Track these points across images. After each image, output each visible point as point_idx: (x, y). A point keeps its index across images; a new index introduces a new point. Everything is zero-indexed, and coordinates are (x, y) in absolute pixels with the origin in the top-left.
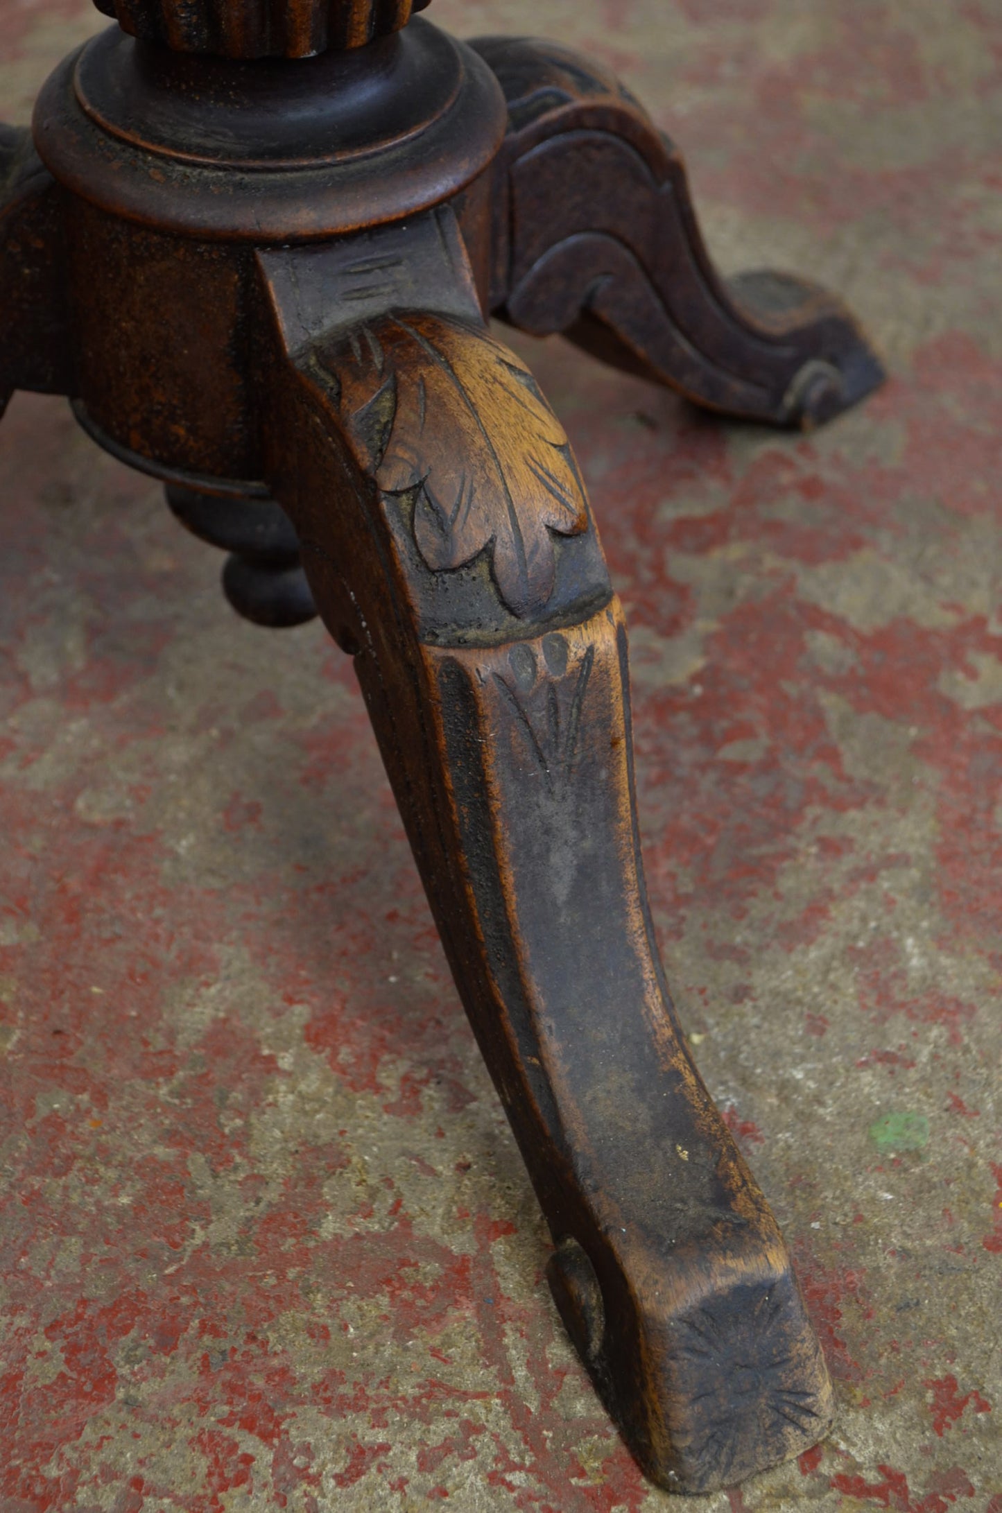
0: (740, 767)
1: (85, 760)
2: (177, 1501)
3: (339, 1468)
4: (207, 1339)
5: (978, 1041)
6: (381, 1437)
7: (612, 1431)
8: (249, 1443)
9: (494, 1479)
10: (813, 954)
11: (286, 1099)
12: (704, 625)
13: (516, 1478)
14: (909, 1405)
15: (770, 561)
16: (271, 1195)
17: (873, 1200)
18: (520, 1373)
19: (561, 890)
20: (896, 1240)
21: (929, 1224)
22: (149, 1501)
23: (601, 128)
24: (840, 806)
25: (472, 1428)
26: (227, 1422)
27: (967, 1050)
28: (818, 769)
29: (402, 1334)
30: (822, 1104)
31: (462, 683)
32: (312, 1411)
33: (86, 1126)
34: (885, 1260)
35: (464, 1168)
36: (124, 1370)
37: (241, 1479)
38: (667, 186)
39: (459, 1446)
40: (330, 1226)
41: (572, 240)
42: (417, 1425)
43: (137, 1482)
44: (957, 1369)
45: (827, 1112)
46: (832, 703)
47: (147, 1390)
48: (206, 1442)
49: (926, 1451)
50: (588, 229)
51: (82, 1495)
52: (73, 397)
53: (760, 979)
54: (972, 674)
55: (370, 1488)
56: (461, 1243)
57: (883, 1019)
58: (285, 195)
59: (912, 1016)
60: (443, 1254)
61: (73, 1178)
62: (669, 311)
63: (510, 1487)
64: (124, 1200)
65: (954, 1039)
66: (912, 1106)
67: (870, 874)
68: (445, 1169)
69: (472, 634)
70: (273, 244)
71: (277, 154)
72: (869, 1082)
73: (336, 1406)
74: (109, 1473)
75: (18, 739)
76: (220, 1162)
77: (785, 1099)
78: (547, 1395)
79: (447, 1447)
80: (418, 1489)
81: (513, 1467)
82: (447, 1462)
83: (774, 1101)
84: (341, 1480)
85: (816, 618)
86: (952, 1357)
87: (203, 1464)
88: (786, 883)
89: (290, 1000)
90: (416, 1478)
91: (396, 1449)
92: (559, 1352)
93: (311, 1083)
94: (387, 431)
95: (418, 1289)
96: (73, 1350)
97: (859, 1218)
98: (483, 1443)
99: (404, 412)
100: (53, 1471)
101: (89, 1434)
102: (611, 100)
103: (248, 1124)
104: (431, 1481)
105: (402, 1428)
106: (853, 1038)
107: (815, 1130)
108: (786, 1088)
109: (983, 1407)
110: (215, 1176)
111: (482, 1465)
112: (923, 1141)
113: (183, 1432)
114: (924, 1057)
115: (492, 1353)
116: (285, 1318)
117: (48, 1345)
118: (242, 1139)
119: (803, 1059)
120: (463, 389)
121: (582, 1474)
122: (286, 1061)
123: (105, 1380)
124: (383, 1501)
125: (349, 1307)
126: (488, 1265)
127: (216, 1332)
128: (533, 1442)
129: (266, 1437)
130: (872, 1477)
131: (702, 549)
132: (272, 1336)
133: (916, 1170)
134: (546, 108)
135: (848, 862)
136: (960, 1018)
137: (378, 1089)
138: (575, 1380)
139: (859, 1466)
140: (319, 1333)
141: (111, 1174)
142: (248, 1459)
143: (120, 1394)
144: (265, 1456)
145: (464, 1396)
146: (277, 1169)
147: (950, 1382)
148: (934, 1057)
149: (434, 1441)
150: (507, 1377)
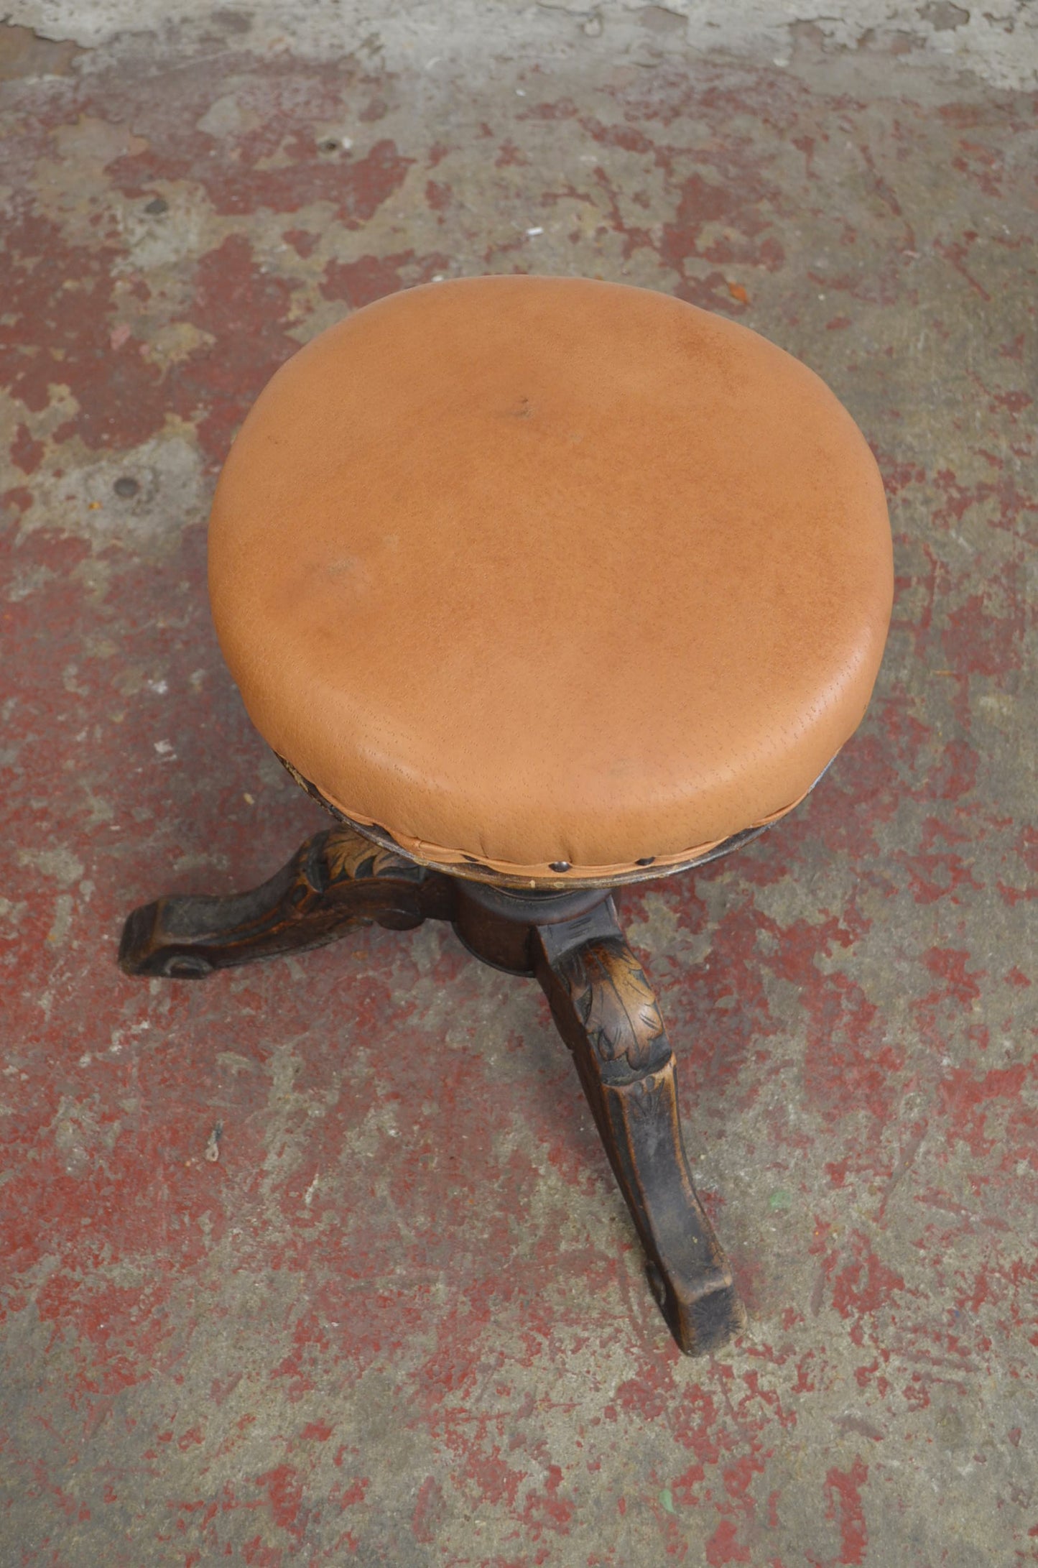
0: (724, 1012)
1: (447, 1014)
2: (516, 1361)
3: (572, 1347)
4: (522, 1296)
5: (815, 1156)
6: (586, 1334)
7: (668, 1331)
8: (540, 1338)
9: (627, 1350)
10: (751, 1114)
11: (543, 1188)
12: (712, 926)
13: (635, 1350)
14: (775, 1319)
15: (743, 884)
16: (541, 1233)
17: (768, 1232)
18: (635, 1308)
19: (652, 1152)
20: (776, 1249)
21: (788, 1243)
22: (506, 1360)
24: (766, 1034)
25: (618, 1331)
26: (531, 1329)
27: (809, 1161)
28: (758, 1012)
29: (592, 1293)
30: (751, 1187)
32: (560, 1324)
33: (468, 1203)
34: (771, 1259)
35: (613, 1219)
36: (492, 1309)
37: (538, 1352)
39: (614, 1338)
40: (563, 1246)
42: (599, 1329)
43: (502, 1353)
44: (794, 1304)
45: (752, 1191)
46: (766, 972)
47: (502, 1317)
48: (524, 1337)
49: (780, 1338)
51: (483, 1358)
52: (453, 921)
53: (730, 1127)
54: (829, 954)
55: (584, 1354)
56: (612, 1253)
57: (777, 1146)
59: (789, 1145)
60: (605, 1258)
61: (465, 1227)
63: (633, 1354)
64: (486, 1236)
65: (805, 1155)
66: (786, 1188)
67: (776, 1071)
68: (605, 1220)
70: (542, 924)
72: (770, 1176)
73: (570, 1323)
74: (492, 1350)
75: (417, 1002)
76: (520, 1219)
77: (737, 1185)
78: (645, 1316)
79: (610, 1338)
80: (601, 1355)
81: (633, 1346)
82: (610, 1344)
83: (732, 1186)
84: (574, 1352)
85: (763, 921)
86: (793, 1299)
87: (524, 1346)
88: (742, 1076)
89: (542, 1140)
90: (599, 1351)
91: (592, 1339)
92: (649, 1299)
93: (553, 1181)
94: (589, 1007)
95: (597, 1274)
96: (473, 1301)
97: (762, 1240)
98: (622, 1336)
99: (595, 1000)
100: (472, 1349)
101: (483, 1335)
103: (529, 1201)
104: (605, 1351)
105: (594, 1331)
106: (765, 1155)
107: (748, 1199)
108: (737, 1180)
109: (802, 1320)
110: (519, 1224)
111: (622, 1345)
112: (789, 1205)
113: (516, 1334)
114: (792, 1165)
115: (625, 1300)
116: (550, 1286)
117: (464, 1299)
118: (528, 1207)
119: (744, 1166)
120: (616, 991)
121: (657, 1348)
122: (542, 1171)
123: (487, 1313)
124: (587, 1360)
125: (573, 1281)
126: (622, 1261)
127: (524, 1293)
128: (641, 1336)
129: (546, 1335)
130: (760, 1348)
132: (545, 1294)
133: (785, 1218)
135: (769, 1064)
136: (808, 1145)
137: (579, 1183)
138: (655, 1310)
139: (756, 1344)
140: (562, 1292)
141: (479, 1225)
142: (540, 1344)
143: (492, 1319)
144: (546, 1343)
145: (615, 1318)
146: (542, 1221)
147: (791, 1310)
148: (796, 1164)
149: (605, 1336)
150: (630, 1310)
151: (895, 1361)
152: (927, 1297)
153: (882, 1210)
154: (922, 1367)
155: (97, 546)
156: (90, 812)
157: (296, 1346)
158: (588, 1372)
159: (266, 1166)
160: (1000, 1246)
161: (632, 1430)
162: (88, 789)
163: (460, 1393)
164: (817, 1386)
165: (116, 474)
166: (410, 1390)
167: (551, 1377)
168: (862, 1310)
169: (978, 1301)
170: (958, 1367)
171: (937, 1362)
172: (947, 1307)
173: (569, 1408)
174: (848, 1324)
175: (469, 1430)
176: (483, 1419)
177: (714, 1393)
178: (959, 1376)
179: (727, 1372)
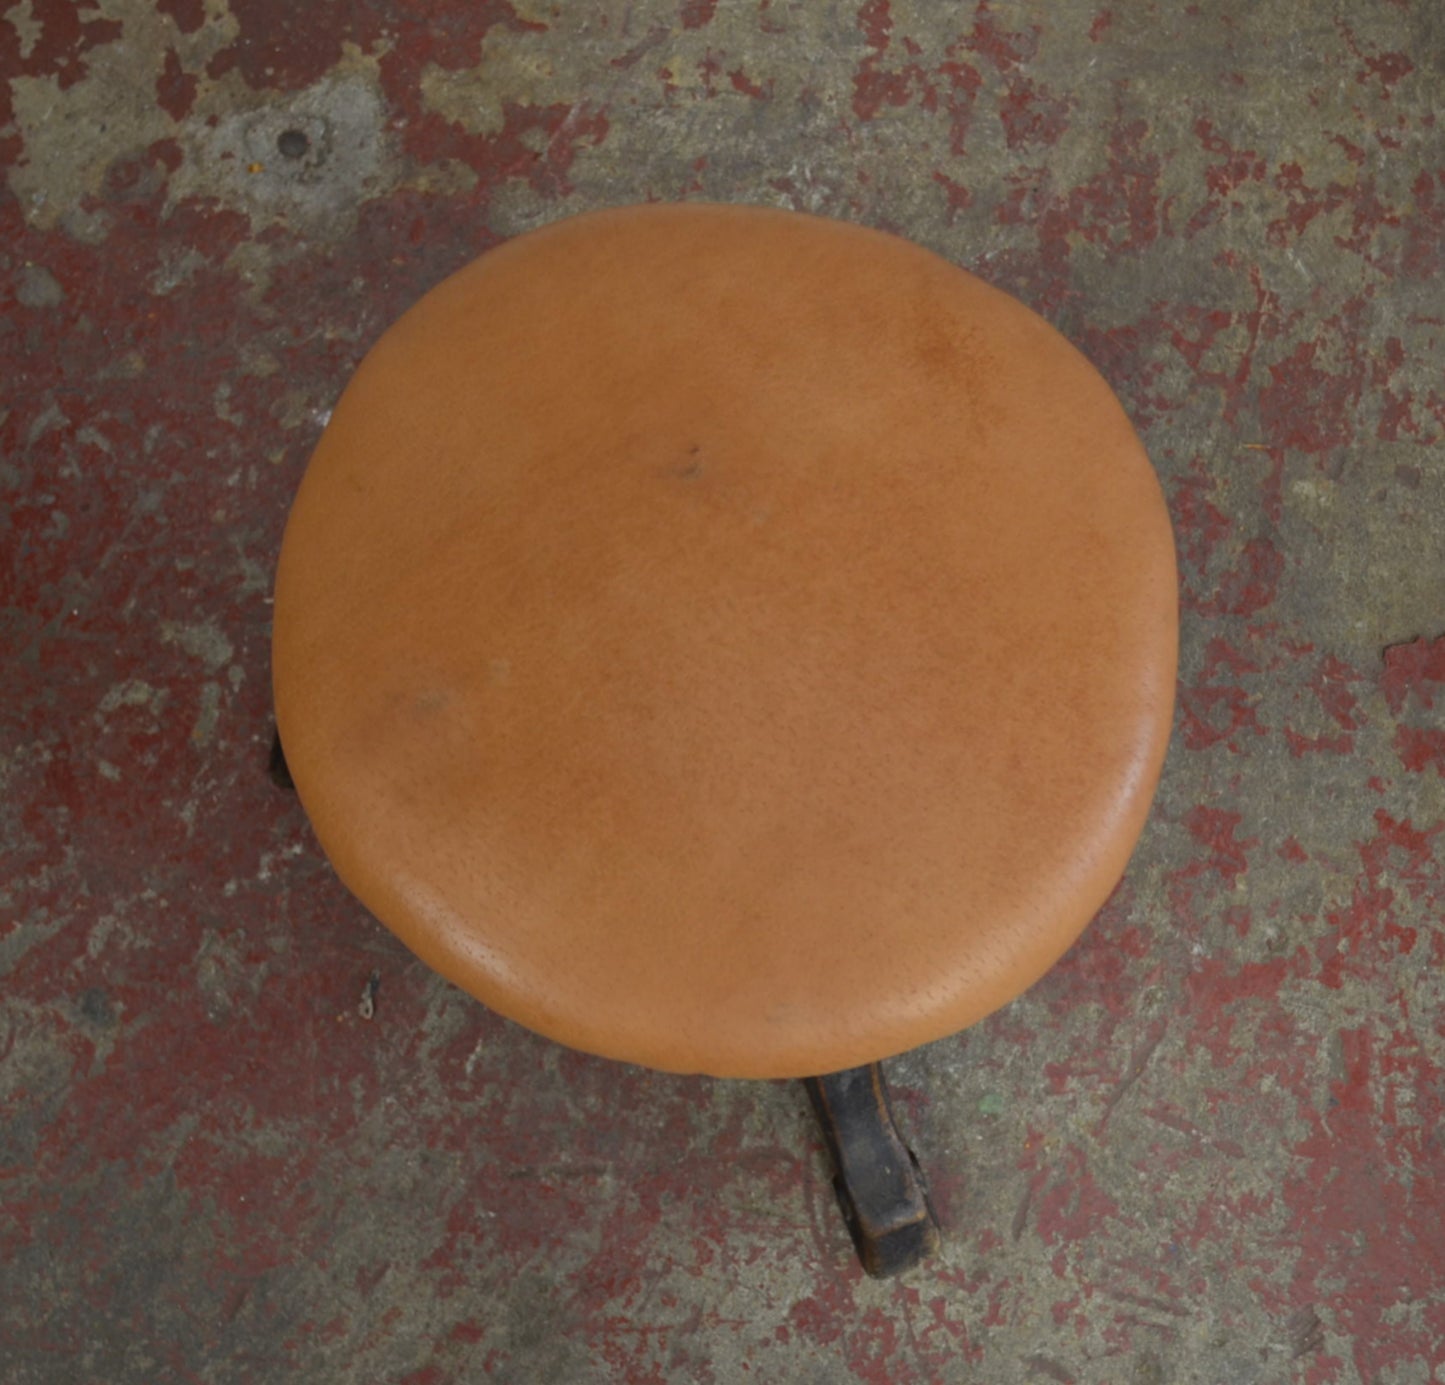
2: (686, 1269)
3: (744, 1257)
4: (696, 1196)
5: (1034, 1055)
6: (762, 1244)
7: (853, 1246)
8: (712, 1244)
9: (806, 1265)
13: (814, 1265)
14: (971, 1241)
16: (722, 1125)
17: (974, 1140)
18: (819, 1217)
20: (979, 1161)
21: (994, 1154)
22: (674, 1267)
25: (798, 1242)
26: (703, 1234)
27: (1028, 1060)
29: (773, 1198)
30: (959, 1087)
32: (735, 1231)
33: (645, 1085)
34: (974, 1171)
35: (802, 1114)
36: (663, 1208)
37: (709, 1260)
39: (792, 1250)
40: (746, 1142)
42: (777, 1239)
43: (669, 1259)
44: (994, 1225)
45: (960, 1091)
47: (673, 1218)
48: (696, 1243)
49: (975, 1262)
51: (649, 1263)
55: (758, 1266)
56: (798, 1153)
57: (993, 1040)
59: (1007, 1040)
60: (788, 1157)
61: (639, 1111)
63: (811, 1269)
64: (661, 1124)
65: (1024, 1053)
66: (998, 1090)
68: (794, 1115)
72: (982, 1075)
73: (747, 1230)
74: (659, 1255)
76: (701, 1106)
77: (944, 1082)
78: (828, 1225)
79: (788, 1249)
80: (777, 1268)
81: (813, 1260)
82: (789, 1256)
83: (938, 1083)
84: (748, 1262)
86: (992, 1219)
87: (694, 1253)
90: (775, 1263)
91: (768, 1250)
92: (835, 1208)
95: (780, 1175)
96: (643, 1197)
97: (966, 1149)
98: (802, 1248)
100: (638, 1252)
101: (651, 1237)
103: (712, 1088)
104: (781, 1265)
105: (771, 1240)
106: (978, 1051)
107: (955, 1100)
108: (945, 1076)
109: (1000, 1244)
110: (698, 1113)
111: (801, 1259)
112: (1000, 1109)
113: (687, 1238)
114: (1008, 1063)
115: (809, 1208)
116: (728, 1186)
117: (633, 1195)
119: (954, 1061)
121: (838, 1264)
123: (656, 1213)
124: (762, 1272)
125: (753, 1182)
126: (808, 1163)
127: (700, 1193)
128: (822, 1249)
129: (719, 1241)
130: (951, 1272)
132: (721, 1195)
133: (994, 1125)
136: (1028, 1041)
138: (839, 1222)
139: (947, 1267)
140: (740, 1195)
141: (654, 1110)
142: (711, 1251)
143: (662, 1219)
144: (718, 1250)
145: (796, 1227)
146: (725, 1111)
147: (989, 1232)
148: (1013, 1063)
149: (783, 1247)
150: (813, 1218)
151: (1098, 1298)
152: (1141, 1228)
153: (1103, 1122)
154: (1125, 1307)
155: (257, 223)
156: (241, 578)
157: (448, 1235)
158: (762, 1286)
159: (425, 1027)
160: (1231, 1174)
161: (804, 1354)
162: (240, 549)
163: (622, 1301)
164: (1009, 1319)
165: (280, 125)
166: (569, 1293)
167: (721, 1289)
168: (1068, 1238)
169: (1198, 1234)
170: (1166, 1309)
171: (1145, 1302)
172: (1162, 1241)
173: (738, 1325)
174: (1051, 1253)
175: (629, 1342)
176: (645, 1331)
177: (896, 1319)
178: (1165, 1319)
179: (913, 1296)
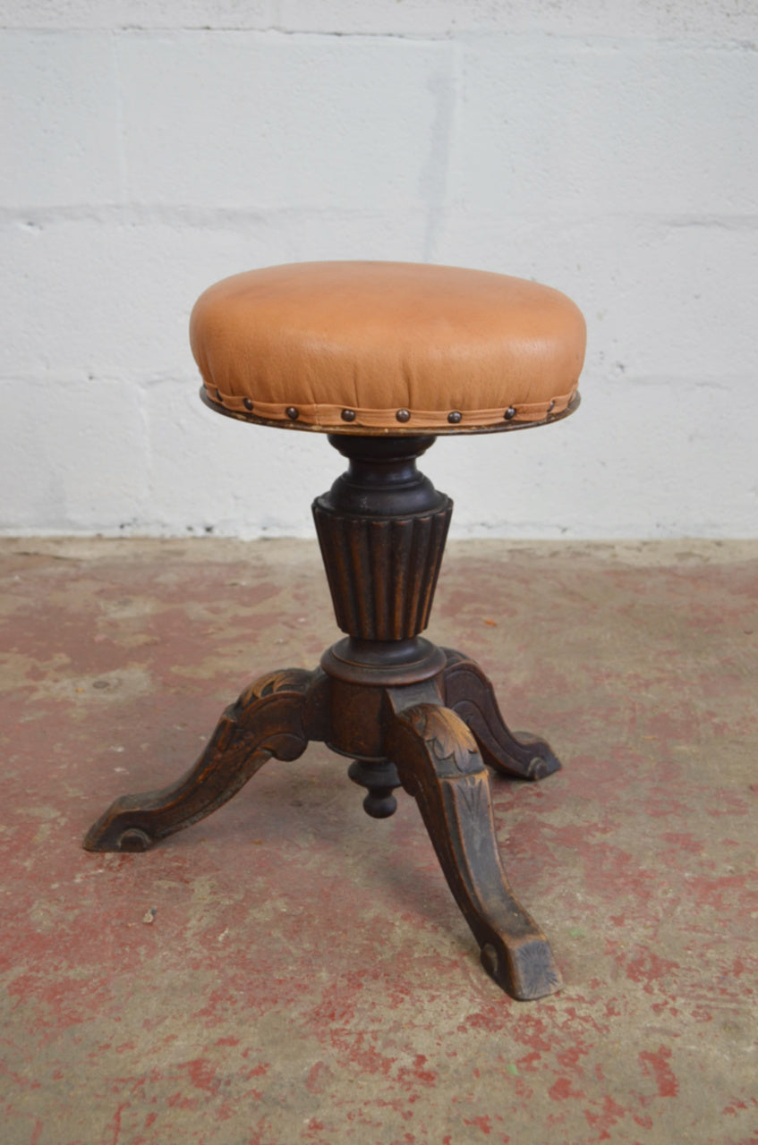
0: (524, 859)
2: (385, 1006)
3: (428, 999)
4: (387, 977)
5: (600, 913)
6: (438, 993)
7: (503, 991)
8: (403, 995)
9: (471, 1000)
10: (549, 897)
11: (399, 931)
12: (508, 828)
13: (477, 1000)
14: (585, 984)
15: (527, 812)
16: (399, 949)
17: (572, 946)
18: (475, 981)
20: (578, 953)
21: (588, 951)
22: (377, 1006)
23: (468, 670)
24: (554, 866)
25: (463, 991)
26: (395, 992)
27: (597, 916)
28: (547, 859)
29: (441, 975)
31: (449, 787)
32: (419, 989)
33: (343, 938)
34: (576, 957)
35: (453, 943)
36: (365, 983)
37: (402, 1002)
38: (488, 690)
39: (461, 995)
40: (417, 955)
41: (463, 702)
42: (448, 991)
43: (373, 1003)
44: (598, 977)
45: (557, 929)
46: (549, 844)
47: (372, 987)
48: (392, 996)
49: (590, 992)
50: (466, 700)
51: (359, 1006)
52: (326, 740)
53: (534, 903)
54: (594, 836)
55: (438, 1002)
56: (454, 957)
57: (572, 910)
58: (394, 674)
59: (580, 909)
60: (450, 960)
61: (341, 947)
62: (490, 730)
63: (476, 1002)
64: (357, 952)
65: (592, 914)
66: (581, 927)
67: (565, 880)
69: (450, 775)
70: (390, 686)
71: (391, 664)
72: (568, 923)
73: (425, 988)
74: (366, 1002)
76: (382, 942)
78: (483, 985)
79: (457, 995)
80: (452, 1003)
81: (476, 998)
82: (458, 997)
84: (429, 1001)
85: (543, 825)
86: (596, 975)
87: (391, 999)
88: (540, 883)
89: (396, 911)
90: (450, 1001)
91: (443, 995)
92: (486, 977)
93: (405, 928)
94: (426, 727)
95: (444, 966)
96: (350, 980)
97: (568, 950)
98: (467, 994)
99: (430, 722)
100: (350, 1002)
101: (358, 995)
102: (471, 662)
103: (389, 936)
104: (454, 1001)
105: (444, 992)
106: (563, 914)
107: (555, 933)
109: (605, 984)
110: (382, 946)
111: (467, 998)
112: (585, 934)
113: (384, 994)
114: (584, 917)
115: (467, 978)
116: (408, 972)
117: (342, 979)
118: (388, 939)
119: (548, 919)
120: (442, 717)
121: (495, 999)
122: (397, 923)
123: (360, 985)
124: (441, 1005)
125: (425, 970)
126: (463, 961)
127: (389, 976)
128: (481, 994)
129: (407, 994)
130: (575, 997)
131: (506, 810)
132: (405, 976)
133: (584, 940)
134: (453, 663)
135: (558, 878)
136: (594, 909)
137: (425, 928)
139: (572, 995)
140: (418, 975)
141: (352, 947)
142: (403, 998)
143: (365, 988)
144: (407, 998)
145: (460, 986)
146: (399, 945)
147: (596, 980)
148: (587, 917)
149: (453, 994)
150: (471, 982)
151: (681, 1001)
152: (698, 971)
153: (655, 935)
154: (702, 1002)
155: (80, 704)
156: (67, 793)
157: (211, 1002)
158: (442, 1010)
159: (189, 925)
160: (747, 948)
161: (479, 1037)
162: (66, 785)
163: (342, 1021)
164: (622, 1013)
165: (94, 680)
166: (302, 1021)
167: (413, 1013)
168: (650, 979)
169: (737, 973)
170: (731, 1002)
171: (712, 1000)
172: (715, 975)
173: (429, 1027)
174: (641, 985)
175: (351, 1040)
176: (360, 1034)
177: (543, 1018)
178: (733, 1006)
179: (552, 1009)
